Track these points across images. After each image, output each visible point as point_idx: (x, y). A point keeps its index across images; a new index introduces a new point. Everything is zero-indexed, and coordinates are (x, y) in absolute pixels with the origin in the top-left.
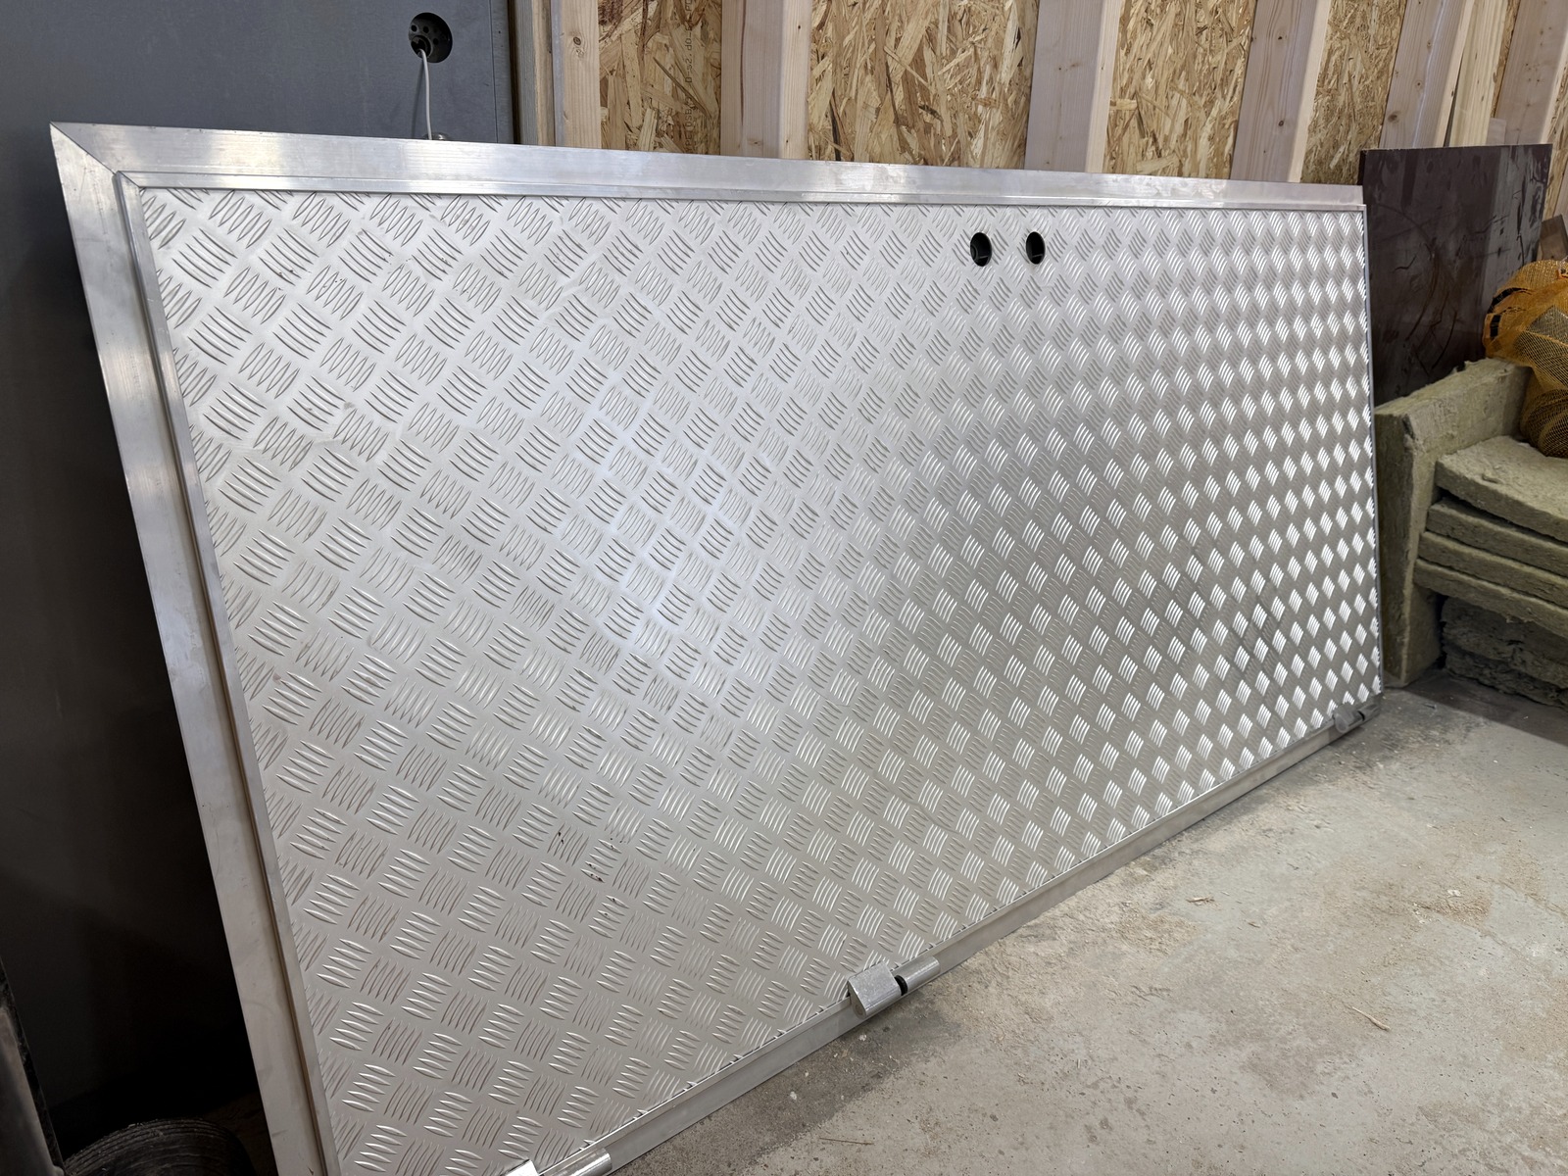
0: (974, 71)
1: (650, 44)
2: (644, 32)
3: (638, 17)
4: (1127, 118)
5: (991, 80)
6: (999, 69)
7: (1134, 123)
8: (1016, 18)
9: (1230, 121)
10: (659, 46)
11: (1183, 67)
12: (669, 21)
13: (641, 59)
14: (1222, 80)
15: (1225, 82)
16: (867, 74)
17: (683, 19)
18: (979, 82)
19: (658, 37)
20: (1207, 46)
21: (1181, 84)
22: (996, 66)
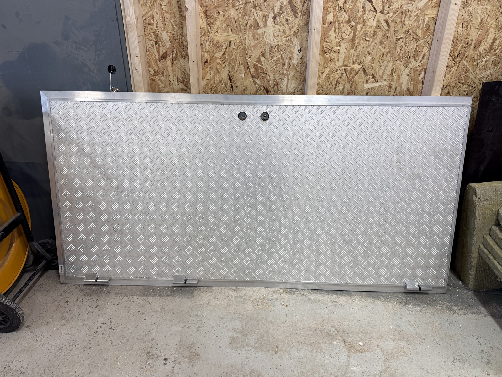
0: (281, 61)
1: (174, 63)
2: (172, 61)
3: (171, 58)
4: (357, 70)
5: (289, 63)
6: (292, 60)
7: (361, 72)
8: (299, 45)
9: (421, 69)
10: (176, 63)
11: (388, 52)
12: (179, 57)
13: (172, 66)
14: (414, 54)
15: (415, 56)
16: (240, 65)
17: (182, 57)
18: (284, 64)
19: (176, 61)
20: (403, 44)
21: (388, 57)
22: (290, 59)
